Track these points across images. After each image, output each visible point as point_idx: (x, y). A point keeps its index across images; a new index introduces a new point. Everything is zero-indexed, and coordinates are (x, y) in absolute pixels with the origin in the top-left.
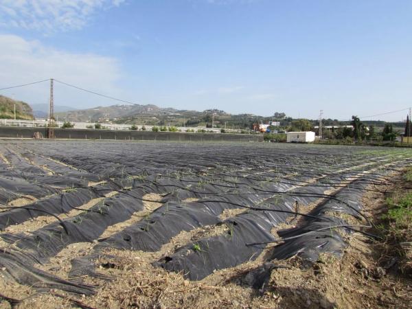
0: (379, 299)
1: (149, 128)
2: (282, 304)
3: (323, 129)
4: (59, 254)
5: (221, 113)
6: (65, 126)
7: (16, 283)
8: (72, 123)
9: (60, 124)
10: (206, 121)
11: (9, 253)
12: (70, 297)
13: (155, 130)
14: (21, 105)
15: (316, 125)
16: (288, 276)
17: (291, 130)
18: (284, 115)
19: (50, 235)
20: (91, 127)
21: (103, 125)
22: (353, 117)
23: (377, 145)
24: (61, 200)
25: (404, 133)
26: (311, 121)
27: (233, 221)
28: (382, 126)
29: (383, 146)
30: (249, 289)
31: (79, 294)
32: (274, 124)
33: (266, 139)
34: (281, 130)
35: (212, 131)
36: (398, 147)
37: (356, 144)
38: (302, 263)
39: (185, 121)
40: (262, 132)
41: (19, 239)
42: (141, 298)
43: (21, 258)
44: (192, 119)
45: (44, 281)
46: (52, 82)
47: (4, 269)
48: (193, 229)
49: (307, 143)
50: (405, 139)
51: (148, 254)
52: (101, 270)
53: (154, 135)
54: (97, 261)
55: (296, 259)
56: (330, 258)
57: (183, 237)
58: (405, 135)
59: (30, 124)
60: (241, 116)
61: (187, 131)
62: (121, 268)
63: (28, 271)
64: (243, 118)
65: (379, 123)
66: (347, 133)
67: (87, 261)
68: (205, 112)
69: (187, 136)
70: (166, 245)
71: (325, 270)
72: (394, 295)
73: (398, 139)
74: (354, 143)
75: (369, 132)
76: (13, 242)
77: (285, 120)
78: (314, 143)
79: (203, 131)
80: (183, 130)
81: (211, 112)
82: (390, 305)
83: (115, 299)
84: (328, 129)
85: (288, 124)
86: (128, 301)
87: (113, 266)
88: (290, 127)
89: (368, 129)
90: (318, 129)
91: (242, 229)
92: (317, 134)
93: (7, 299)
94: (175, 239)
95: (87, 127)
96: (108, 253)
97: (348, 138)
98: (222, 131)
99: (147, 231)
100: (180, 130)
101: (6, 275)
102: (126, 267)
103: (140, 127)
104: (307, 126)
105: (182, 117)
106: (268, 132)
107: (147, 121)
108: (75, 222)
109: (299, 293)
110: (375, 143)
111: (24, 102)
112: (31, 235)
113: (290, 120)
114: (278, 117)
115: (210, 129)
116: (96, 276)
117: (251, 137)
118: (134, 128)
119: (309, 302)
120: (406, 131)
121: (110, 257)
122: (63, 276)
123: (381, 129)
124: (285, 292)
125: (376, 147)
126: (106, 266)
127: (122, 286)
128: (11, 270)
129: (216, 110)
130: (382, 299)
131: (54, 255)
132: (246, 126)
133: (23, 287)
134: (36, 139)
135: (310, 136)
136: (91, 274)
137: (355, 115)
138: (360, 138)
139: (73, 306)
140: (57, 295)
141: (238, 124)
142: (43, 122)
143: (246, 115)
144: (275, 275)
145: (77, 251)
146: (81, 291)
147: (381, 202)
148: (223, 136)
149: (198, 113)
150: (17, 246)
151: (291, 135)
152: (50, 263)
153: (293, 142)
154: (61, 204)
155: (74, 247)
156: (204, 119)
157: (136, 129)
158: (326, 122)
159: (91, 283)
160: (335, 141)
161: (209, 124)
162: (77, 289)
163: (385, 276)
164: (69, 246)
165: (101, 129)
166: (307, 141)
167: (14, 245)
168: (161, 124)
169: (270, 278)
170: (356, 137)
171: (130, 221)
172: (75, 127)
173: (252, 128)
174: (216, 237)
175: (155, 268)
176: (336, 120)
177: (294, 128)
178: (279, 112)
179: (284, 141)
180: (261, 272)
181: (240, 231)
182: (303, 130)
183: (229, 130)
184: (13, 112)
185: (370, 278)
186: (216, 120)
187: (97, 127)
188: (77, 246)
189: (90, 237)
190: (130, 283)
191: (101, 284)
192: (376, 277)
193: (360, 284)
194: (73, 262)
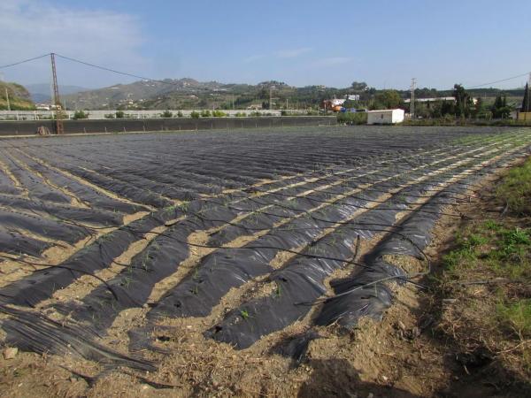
0: (406, 361)
1: (187, 113)
2: (313, 375)
3: (416, 103)
4: (114, 324)
5: (280, 86)
6: (77, 116)
7: (83, 359)
8: (86, 112)
9: (71, 114)
10: (261, 98)
11: (68, 328)
12: (137, 374)
13: (195, 116)
14: (13, 88)
15: (406, 98)
16: (325, 346)
17: (373, 108)
18: (365, 85)
19: (101, 302)
20: (111, 116)
21: (126, 112)
22: (456, 86)
23: (485, 125)
24: (101, 252)
25: (521, 107)
26: (401, 92)
27: (283, 277)
28: (494, 96)
29: (492, 125)
30: (289, 359)
31: (144, 370)
32: (352, 98)
33: (341, 120)
34: (361, 107)
35: (269, 114)
36: (512, 126)
37: (458, 124)
38: (340, 330)
39: (234, 99)
40: (335, 111)
41: (71, 310)
42: (196, 373)
43: (80, 332)
44: (243, 97)
45: (109, 356)
46: (53, 58)
47: (69, 346)
48: (243, 283)
49: (394, 124)
50: (522, 116)
51: (199, 320)
52: (157, 343)
53: (194, 122)
54: (153, 335)
55: (336, 326)
56: (367, 323)
57: (232, 297)
58: (522, 110)
59: (31, 116)
60: (307, 89)
61: (237, 115)
62: (176, 340)
63: (91, 347)
64: (310, 92)
65: (491, 92)
66: (446, 108)
67: (142, 333)
68: (259, 86)
69: (237, 122)
70: (216, 307)
71: (360, 336)
72: (420, 358)
73: (513, 115)
74: (455, 122)
75: (476, 106)
76: (67, 314)
77: (366, 92)
78: (403, 124)
79: (257, 114)
80: (232, 113)
81: (268, 84)
82: (413, 367)
83: (175, 374)
84: (422, 103)
85: (370, 98)
86: (186, 376)
87: (168, 339)
88: (371, 103)
89: (475, 101)
90: (409, 104)
91: (291, 286)
92: (407, 111)
93: (83, 377)
94: (224, 299)
95: (106, 116)
96: (161, 324)
97: (448, 116)
98: (283, 113)
99: (195, 293)
100: (228, 115)
101: (72, 351)
102: (180, 339)
103: (174, 113)
104: (395, 100)
105: (230, 93)
106: (343, 111)
107: (183, 101)
108: (122, 285)
109: (329, 364)
110: (482, 121)
111: (18, 83)
112: (82, 303)
113: (373, 91)
114: (357, 88)
115: (267, 111)
116: (154, 349)
117: (320, 119)
118: (167, 115)
119: (336, 372)
120: (524, 102)
121: (164, 328)
122: (123, 349)
123: (491, 101)
124: (317, 364)
125: (484, 127)
126: (162, 339)
127: (178, 361)
128: (76, 346)
129: (274, 82)
130: (408, 361)
131: (110, 326)
132: (315, 102)
133: (91, 362)
134: (41, 136)
135: (398, 116)
136: (150, 348)
137: (458, 84)
138: (463, 115)
139: (141, 383)
140: (125, 373)
141: (305, 100)
142: (47, 112)
143: (314, 87)
144: (313, 346)
145: (130, 320)
146: (144, 367)
147: (455, 232)
148: (284, 120)
149: (250, 87)
150: (73, 317)
151: (373, 115)
152: (108, 335)
153: (375, 124)
154: (102, 257)
155: (127, 314)
156: (259, 95)
157: (170, 115)
158: (421, 93)
159: (151, 358)
160: (430, 120)
161: (266, 102)
162: (140, 365)
163: (419, 336)
164: (121, 314)
165: (125, 118)
166: (393, 122)
167: (69, 317)
168: (203, 105)
169: (307, 349)
170: (458, 115)
171: (176, 274)
172: (90, 118)
173: (322, 106)
174: (265, 299)
175: (207, 340)
176: (434, 90)
177: (378, 104)
178: (359, 82)
179: (364, 123)
180: (301, 342)
181: (288, 289)
182: (389, 108)
183: (292, 111)
184: (5, 99)
185: (405, 339)
186: (274, 96)
187: (119, 115)
188: (128, 313)
189: (139, 301)
190: (185, 358)
191: (160, 359)
192: (410, 337)
193: (392, 346)
194: (130, 334)
